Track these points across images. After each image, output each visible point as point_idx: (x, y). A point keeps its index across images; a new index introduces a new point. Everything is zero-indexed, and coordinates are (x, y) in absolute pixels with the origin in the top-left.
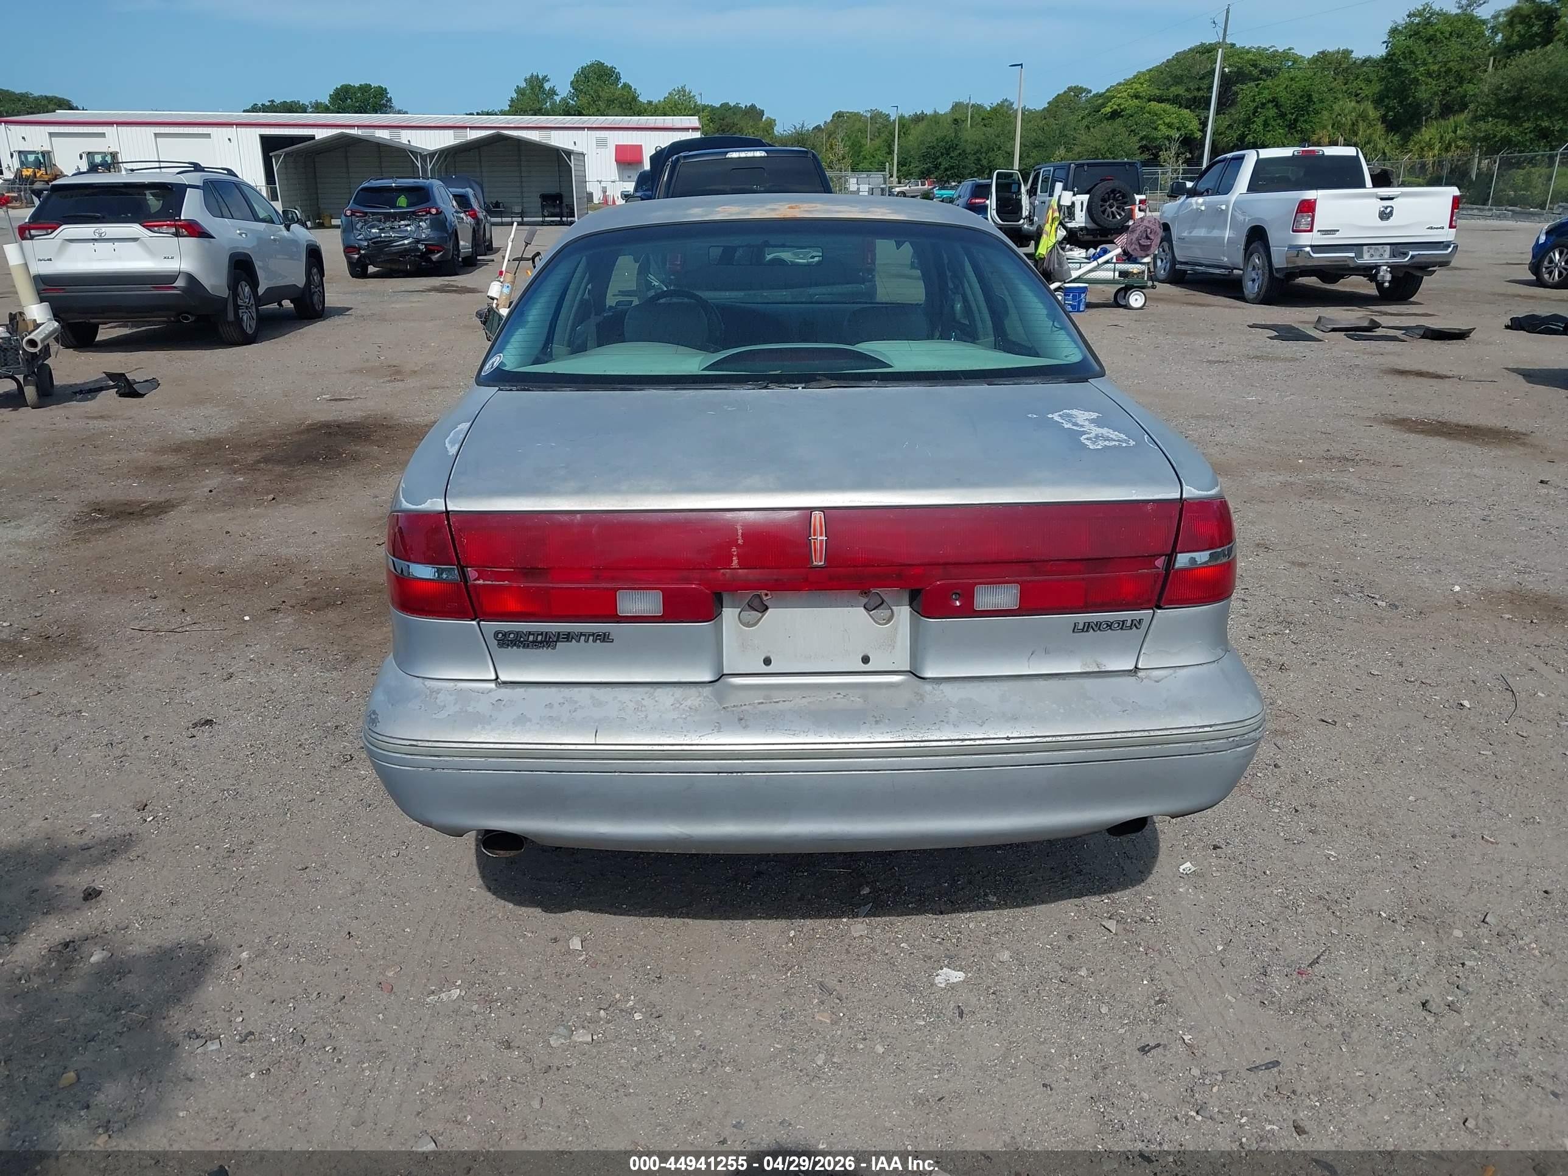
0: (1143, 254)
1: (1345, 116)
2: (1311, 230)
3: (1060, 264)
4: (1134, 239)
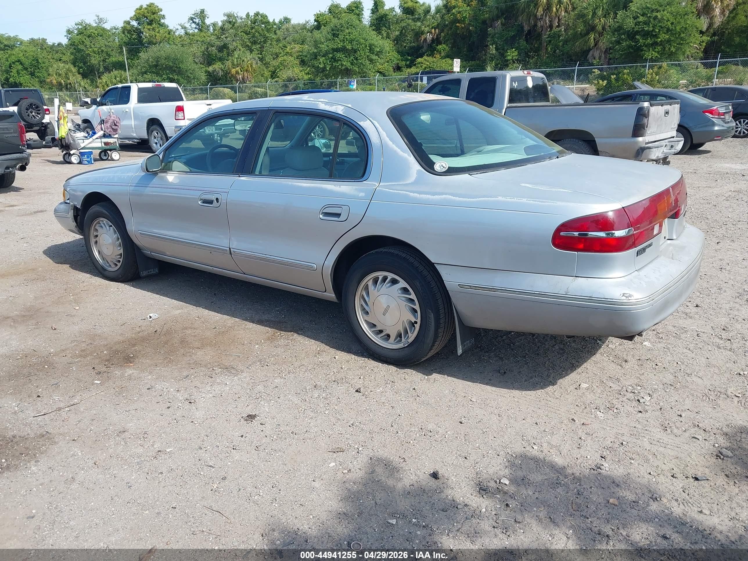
0: (115, 133)
1: (61, 70)
2: (184, 119)
3: (74, 140)
4: (109, 126)
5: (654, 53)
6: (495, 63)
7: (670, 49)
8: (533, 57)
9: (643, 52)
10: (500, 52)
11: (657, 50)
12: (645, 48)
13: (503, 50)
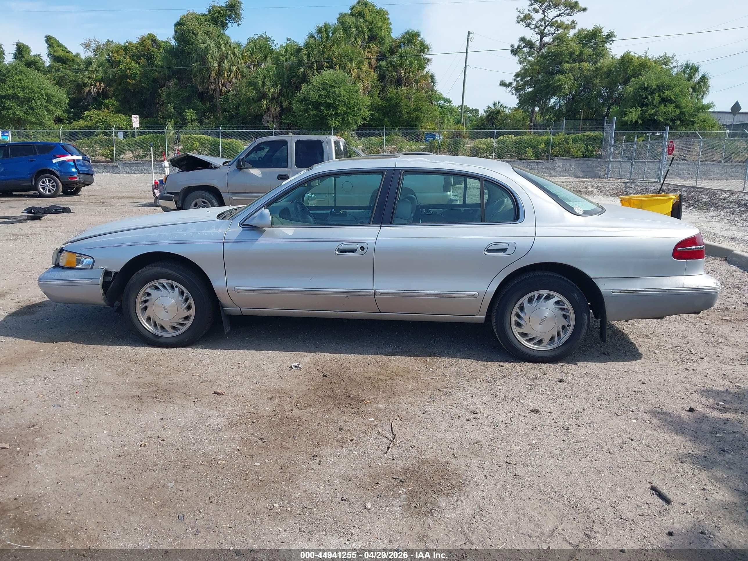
5: (336, 122)
6: (174, 121)
7: (347, 120)
8: (209, 117)
9: (328, 121)
10: (177, 111)
11: (338, 120)
12: (329, 118)
13: (180, 108)
